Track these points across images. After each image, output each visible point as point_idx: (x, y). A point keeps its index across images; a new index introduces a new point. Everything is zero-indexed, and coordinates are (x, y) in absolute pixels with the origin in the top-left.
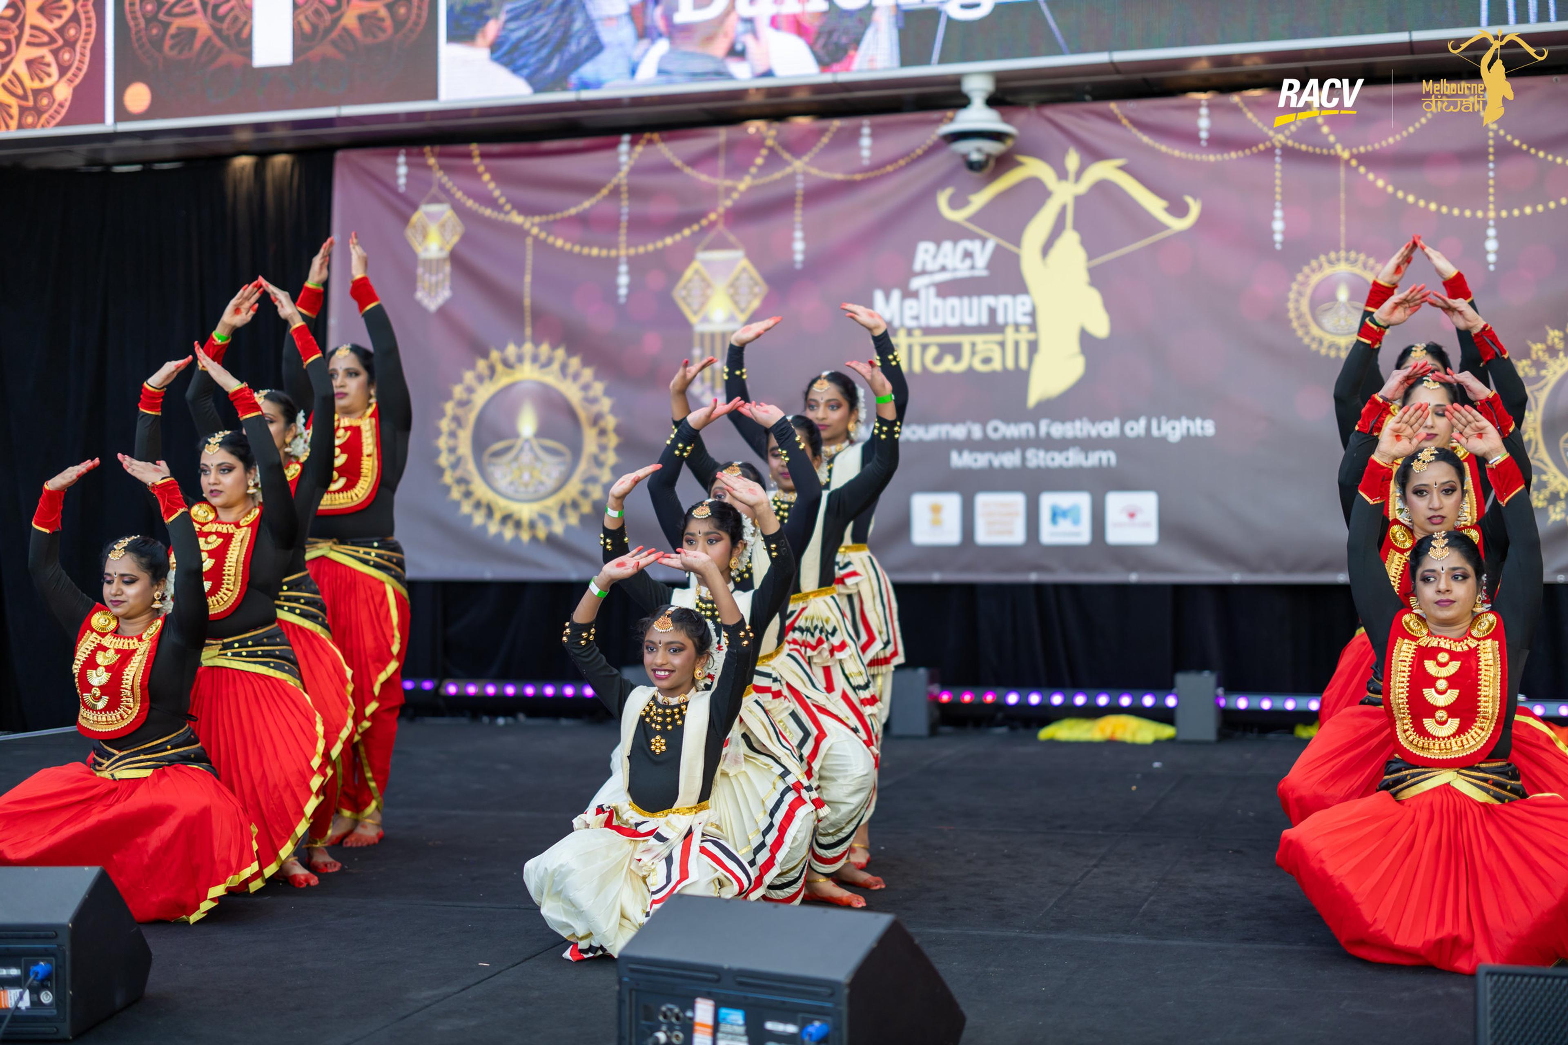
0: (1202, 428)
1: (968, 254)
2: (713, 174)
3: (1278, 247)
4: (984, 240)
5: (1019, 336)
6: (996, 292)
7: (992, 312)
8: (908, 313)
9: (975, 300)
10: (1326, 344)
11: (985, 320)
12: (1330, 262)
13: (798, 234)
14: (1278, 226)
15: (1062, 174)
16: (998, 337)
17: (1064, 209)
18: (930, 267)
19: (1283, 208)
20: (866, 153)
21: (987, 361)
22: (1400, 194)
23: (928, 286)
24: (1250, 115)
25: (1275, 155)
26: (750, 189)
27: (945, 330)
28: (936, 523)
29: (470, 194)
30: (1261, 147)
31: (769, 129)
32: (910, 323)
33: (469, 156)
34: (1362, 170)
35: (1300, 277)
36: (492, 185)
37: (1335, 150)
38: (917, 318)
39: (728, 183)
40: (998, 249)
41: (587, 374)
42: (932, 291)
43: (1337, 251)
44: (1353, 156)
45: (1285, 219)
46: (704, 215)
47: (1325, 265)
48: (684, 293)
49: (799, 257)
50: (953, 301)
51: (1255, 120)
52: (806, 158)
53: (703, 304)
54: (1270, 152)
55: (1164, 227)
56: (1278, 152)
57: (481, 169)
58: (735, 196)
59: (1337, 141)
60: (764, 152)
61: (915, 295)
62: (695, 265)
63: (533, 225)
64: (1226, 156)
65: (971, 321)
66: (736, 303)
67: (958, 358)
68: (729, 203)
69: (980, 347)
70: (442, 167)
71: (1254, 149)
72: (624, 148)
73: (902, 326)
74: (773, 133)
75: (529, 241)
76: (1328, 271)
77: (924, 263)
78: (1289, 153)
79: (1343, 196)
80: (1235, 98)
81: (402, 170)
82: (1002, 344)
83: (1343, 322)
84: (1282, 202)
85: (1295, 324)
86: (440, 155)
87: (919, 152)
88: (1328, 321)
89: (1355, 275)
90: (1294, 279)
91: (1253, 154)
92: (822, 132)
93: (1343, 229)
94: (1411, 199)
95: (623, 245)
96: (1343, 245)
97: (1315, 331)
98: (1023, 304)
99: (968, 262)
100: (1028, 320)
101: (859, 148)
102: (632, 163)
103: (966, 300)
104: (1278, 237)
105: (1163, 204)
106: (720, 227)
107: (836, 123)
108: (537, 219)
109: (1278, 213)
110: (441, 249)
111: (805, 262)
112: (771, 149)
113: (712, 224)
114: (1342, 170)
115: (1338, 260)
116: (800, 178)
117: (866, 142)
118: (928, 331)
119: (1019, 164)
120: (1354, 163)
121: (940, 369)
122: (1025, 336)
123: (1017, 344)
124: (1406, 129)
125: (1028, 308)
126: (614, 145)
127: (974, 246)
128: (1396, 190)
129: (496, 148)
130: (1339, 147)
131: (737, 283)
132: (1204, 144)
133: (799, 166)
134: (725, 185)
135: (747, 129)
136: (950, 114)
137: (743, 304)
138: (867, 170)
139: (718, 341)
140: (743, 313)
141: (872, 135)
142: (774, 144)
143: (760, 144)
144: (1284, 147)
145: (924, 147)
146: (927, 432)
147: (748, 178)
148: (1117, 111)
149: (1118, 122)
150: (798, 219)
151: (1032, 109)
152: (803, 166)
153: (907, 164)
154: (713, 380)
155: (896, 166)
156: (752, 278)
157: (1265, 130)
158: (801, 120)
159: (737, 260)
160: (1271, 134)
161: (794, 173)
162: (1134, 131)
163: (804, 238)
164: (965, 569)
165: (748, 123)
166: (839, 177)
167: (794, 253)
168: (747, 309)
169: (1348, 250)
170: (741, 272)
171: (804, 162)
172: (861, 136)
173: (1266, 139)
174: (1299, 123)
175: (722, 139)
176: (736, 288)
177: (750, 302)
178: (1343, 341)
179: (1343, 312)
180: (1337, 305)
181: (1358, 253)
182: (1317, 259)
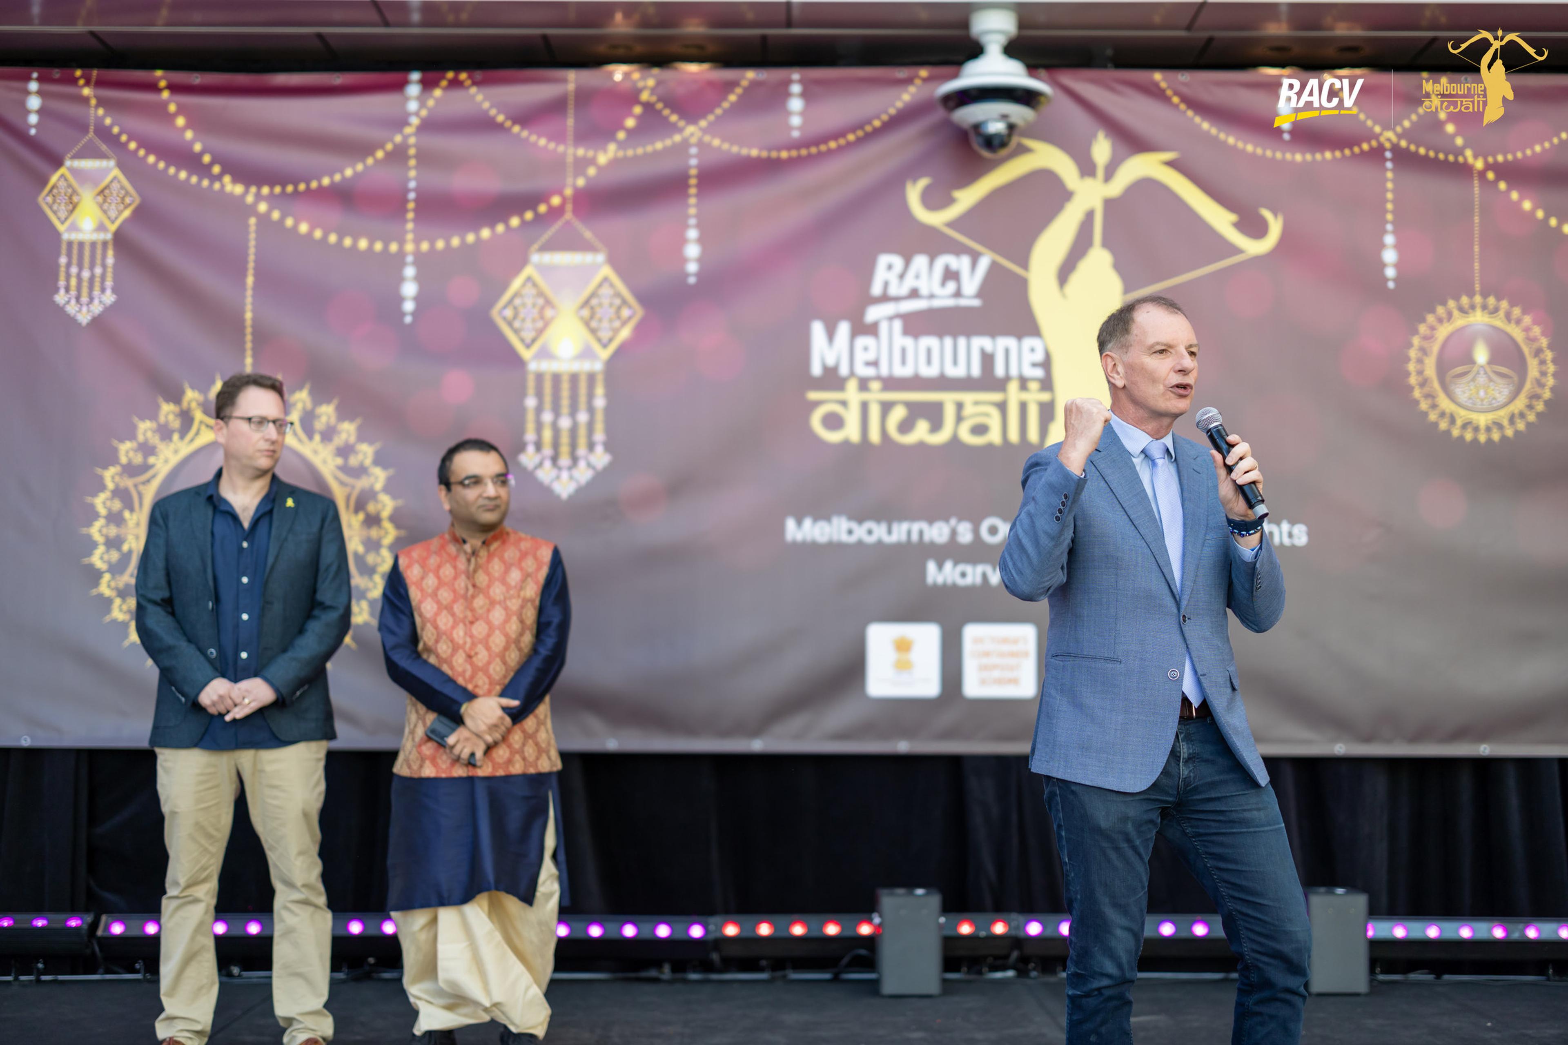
0: (1290, 535)
1: (950, 275)
2: (559, 137)
3: (1391, 285)
4: (975, 257)
5: (1025, 396)
6: (994, 333)
7: (987, 359)
8: (861, 357)
10: (1459, 422)
11: (976, 371)
12: (1461, 310)
13: (692, 234)
14: (1390, 256)
15: (1087, 169)
16: (997, 397)
17: (1090, 216)
18: (893, 291)
19: (1395, 232)
20: (796, 121)
22: (1553, 222)
23: (891, 318)
25: (1384, 160)
26: (614, 162)
27: (916, 383)
28: (903, 666)
29: (151, 147)
30: (1365, 147)
31: (643, 78)
32: (863, 371)
33: (153, 87)
34: (1502, 186)
35: (1423, 329)
36: (189, 135)
37: (1465, 159)
38: (875, 364)
39: (581, 152)
40: (994, 268)
41: (348, 430)
42: (898, 325)
43: (1471, 295)
44: (1488, 167)
45: (1397, 247)
46: (543, 197)
48: (509, 313)
49: (692, 268)
50: (931, 342)
52: (703, 123)
53: (540, 332)
54: (1377, 154)
55: (1237, 251)
56: (1388, 155)
57: (172, 108)
58: (592, 171)
59: (1466, 145)
60: (638, 110)
61: (872, 330)
62: (528, 271)
63: (259, 197)
64: (1318, 156)
65: (957, 372)
66: (593, 331)
67: (936, 425)
68: (581, 182)
69: (968, 410)
70: (101, 102)
71: (1356, 150)
72: (413, 90)
73: (852, 374)
74: (651, 82)
75: (253, 221)
76: (1460, 321)
77: (886, 284)
78: (1403, 158)
79: (1477, 219)
81: (34, 103)
83: (1482, 393)
84: (1394, 223)
85: (1417, 394)
86: (100, 83)
87: (877, 123)
88: (1462, 391)
89: (1495, 328)
90: (1415, 332)
91: (1354, 155)
92: (730, 86)
93: (1477, 266)
95: (410, 236)
96: (1477, 287)
97: (1445, 403)
98: (1032, 350)
99: (951, 286)
100: (1039, 373)
101: (789, 114)
102: (424, 113)
104: (1390, 272)
105: (1233, 217)
106: (569, 215)
107: (750, 74)
108: (265, 190)
109: (1389, 239)
110: (101, 228)
111: (698, 275)
112: (648, 107)
113: (556, 213)
114: (1476, 183)
115: (1473, 307)
116: (694, 151)
117: (796, 104)
118: (891, 383)
119: (1023, 150)
120: (1491, 175)
121: (910, 439)
122: (1034, 396)
123: (1023, 407)
124: (1558, 135)
125: (1039, 357)
126: (400, 86)
127: (961, 264)
129: (196, 78)
130: (1469, 153)
131: (594, 302)
132: (1286, 137)
133: (692, 135)
134: (575, 156)
135: (611, 74)
136: (924, 73)
137: (605, 335)
138: (797, 145)
139: (565, 387)
140: (605, 346)
141: (804, 95)
142: (654, 99)
143: (631, 97)
144: (1395, 148)
145: (885, 117)
146: (890, 532)
147: (612, 147)
148: (1163, 85)
149: (1167, 100)
150: (692, 211)
151: (1042, 72)
152: (699, 134)
153: (859, 141)
154: (556, 445)
155: (842, 141)
156: (618, 295)
157: (1369, 123)
158: (693, 68)
159: (595, 268)
160: (1377, 129)
161: (685, 144)
162: (1190, 113)
163: (700, 241)
164: (947, 735)
165: (611, 67)
166: (754, 153)
167: (684, 260)
168: (611, 340)
169: (1485, 295)
170: (600, 285)
171: (701, 129)
172: (788, 95)
173: (1370, 136)
174: (1414, 117)
175: (571, 87)
176: (592, 308)
177: (616, 331)
178: (1482, 420)
179: (1482, 379)
180: (1475, 369)
181: (1499, 299)
182: (1444, 303)
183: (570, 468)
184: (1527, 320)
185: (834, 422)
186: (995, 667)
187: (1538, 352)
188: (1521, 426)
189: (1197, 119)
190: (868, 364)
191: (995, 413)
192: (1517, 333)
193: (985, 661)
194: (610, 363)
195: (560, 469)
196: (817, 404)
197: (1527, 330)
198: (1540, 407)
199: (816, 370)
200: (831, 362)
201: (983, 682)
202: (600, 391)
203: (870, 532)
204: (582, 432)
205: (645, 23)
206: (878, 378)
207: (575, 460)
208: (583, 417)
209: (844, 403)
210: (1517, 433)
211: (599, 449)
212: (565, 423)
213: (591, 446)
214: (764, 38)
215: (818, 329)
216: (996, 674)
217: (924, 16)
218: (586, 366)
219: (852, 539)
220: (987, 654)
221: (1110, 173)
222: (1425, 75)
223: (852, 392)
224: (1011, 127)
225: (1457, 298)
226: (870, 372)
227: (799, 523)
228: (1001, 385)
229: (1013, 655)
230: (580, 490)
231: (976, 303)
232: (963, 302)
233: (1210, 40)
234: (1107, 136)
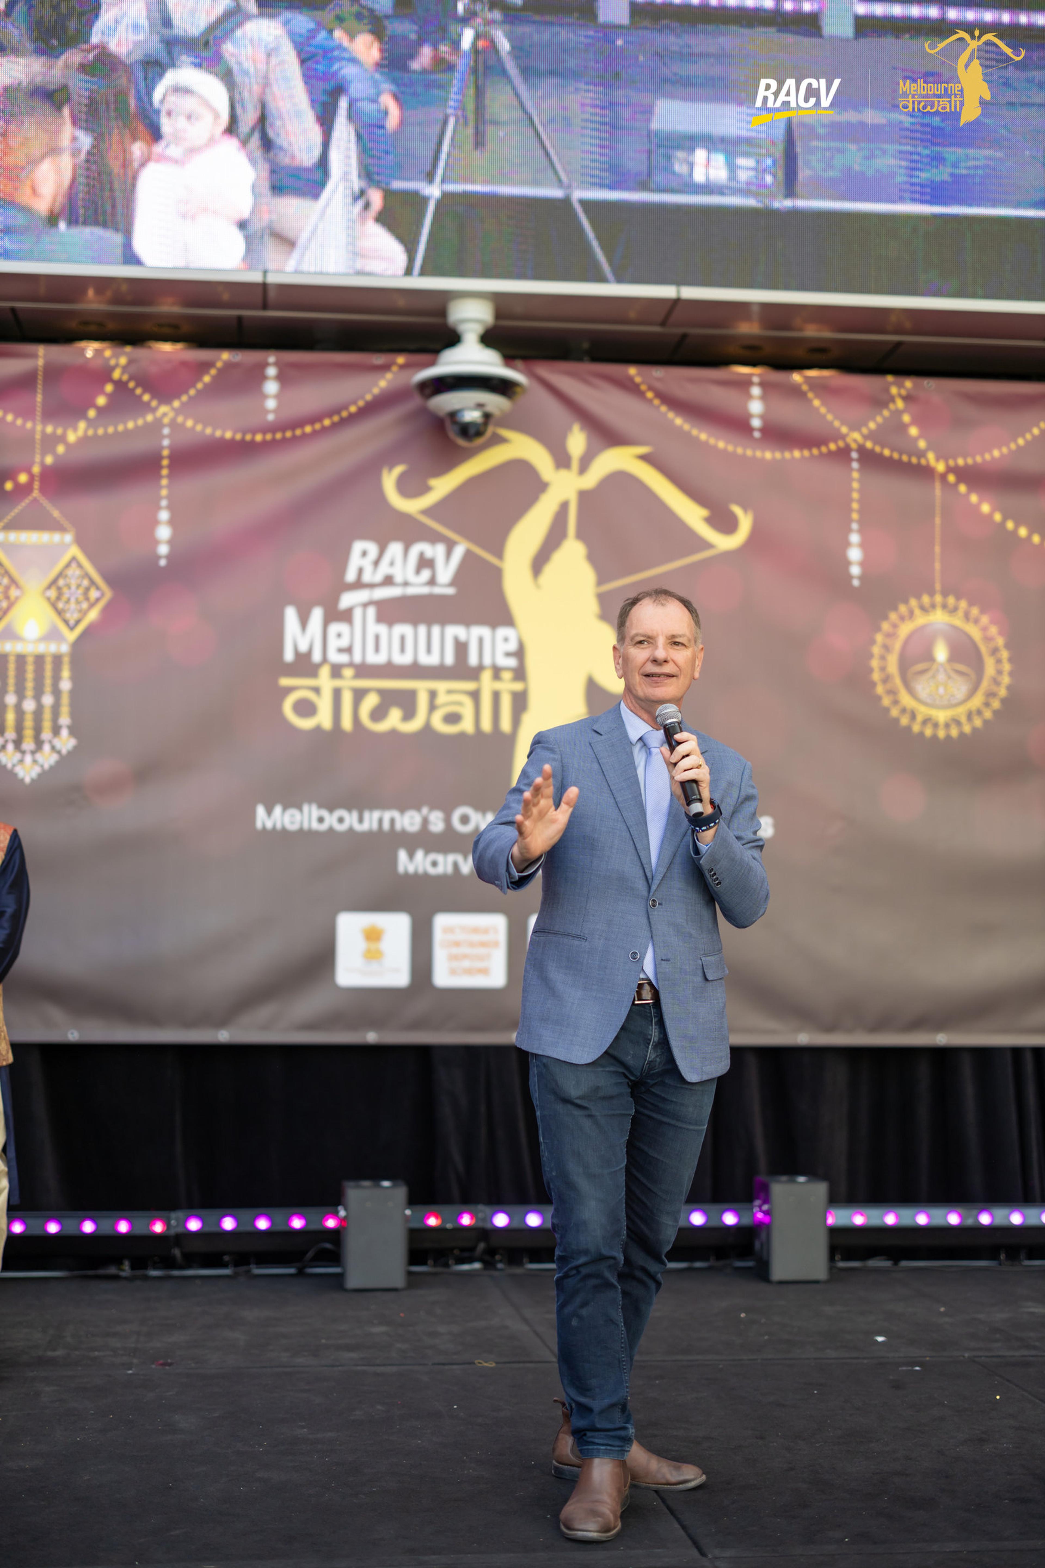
1: (425, 563)
2: (27, 413)
3: (856, 583)
4: (450, 546)
5: (498, 686)
6: (468, 622)
7: (461, 648)
8: (333, 644)
9: (436, 630)
10: (919, 718)
11: (449, 660)
12: (923, 609)
13: (164, 515)
14: (855, 554)
15: (562, 460)
16: (470, 686)
17: (564, 507)
18: (367, 578)
19: (861, 531)
20: (271, 404)
21: (453, 718)
22: (1010, 525)
23: (365, 605)
24: (816, 403)
25: (851, 460)
26: (84, 440)
27: (389, 670)
28: (373, 956)
30: (833, 447)
31: (116, 356)
32: (336, 657)
34: (963, 488)
35: (885, 626)
37: (928, 461)
38: (349, 650)
39: (49, 429)
40: (469, 557)
42: (371, 612)
43: (932, 594)
44: (949, 470)
45: (863, 545)
46: (10, 475)
47: (917, 612)
49: (163, 550)
50: (405, 629)
51: (823, 410)
52: (176, 404)
53: (5, 612)
54: (844, 454)
55: (708, 545)
56: (854, 455)
58: (61, 449)
59: (929, 448)
60: (109, 388)
61: (346, 616)
64: (787, 455)
65: (431, 660)
66: (60, 613)
67: (409, 714)
68: (49, 460)
69: (441, 699)
71: (824, 449)
73: (325, 660)
74: (123, 361)
76: (921, 620)
77: (360, 571)
78: (869, 459)
79: (938, 521)
80: (797, 377)
82: (475, 696)
83: (941, 690)
84: (860, 522)
85: (880, 690)
87: (353, 409)
88: (923, 687)
89: (954, 627)
90: (878, 629)
91: (821, 454)
92: (205, 366)
93: (937, 566)
94: (1023, 532)
96: (938, 586)
97: (906, 699)
98: (506, 640)
99: (426, 574)
100: (512, 662)
101: (265, 397)
103: (422, 629)
104: (855, 570)
105: (705, 513)
106: (36, 493)
107: (226, 356)
109: (855, 538)
111: (168, 557)
112: (120, 385)
113: (23, 490)
114: (938, 486)
115: (933, 606)
116: (166, 431)
117: (271, 387)
118: (364, 670)
119: (501, 440)
120: (951, 478)
121: (382, 727)
122: (508, 686)
123: (496, 696)
124: (1015, 441)
125: (512, 646)
127: (437, 551)
128: (1005, 519)
130: (931, 456)
131: (61, 582)
132: (757, 434)
133: (165, 415)
134: (43, 432)
135: (83, 351)
136: (401, 360)
137: (72, 617)
138: (273, 428)
139: (30, 668)
140: (72, 629)
141: (280, 378)
142: (125, 378)
143: (103, 375)
144: (861, 449)
145: (361, 403)
146: (361, 820)
147: (82, 425)
148: (638, 380)
149: (641, 394)
150: (164, 492)
151: (519, 363)
152: (171, 415)
153: (334, 426)
154: (19, 728)
155: (318, 426)
156: (87, 575)
157: (837, 424)
158: (167, 347)
159: (64, 547)
160: (844, 430)
161: (158, 424)
162: (664, 409)
163: (171, 522)
164: (416, 1025)
165: (83, 344)
166: (228, 435)
167: (157, 542)
168: (78, 622)
169: (945, 594)
170: (68, 565)
171: (173, 409)
172: (264, 378)
173: (838, 436)
174: (879, 419)
175: (41, 362)
176: (59, 589)
177: (84, 613)
178: (942, 716)
179: (941, 676)
180: (935, 667)
181: (958, 598)
182: (906, 602)
183: (33, 753)
184: (985, 620)
185: (306, 708)
186: (465, 956)
187: (995, 651)
188: (978, 722)
189: (671, 415)
190: (341, 650)
191: (468, 702)
192: (974, 632)
193: (455, 951)
194: (76, 645)
195: (23, 753)
196: (290, 690)
197: (984, 629)
198: (996, 704)
199: (289, 656)
200: (303, 648)
201: (453, 972)
202: (66, 673)
203: (341, 820)
204: (47, 715)
205: (117, 300)
206: (351, 665)
207: (39, 744)
208: (48, 700)
209: (317, 690)
210: (975, 730)
211: (65, 732)
212: (29, 705)
213: (56, 730)
214: (240, 319)
215: (291, 615)
216: (466, 964)
217: (401, 303)
218: (52, 648)
219: (324, 827)
220: (457, 944)
221: (585, 465)
222: (890, 378)
223: (325, 680)
224: (487, 416)
225: (918, 597)
226: (344, 658)
227: (269, 811)
228: (474, 674)
229: (483, 944)
230: (43, 775)
231: (451, 591)
232: (437, 590)
233: (684, 336)
234: (582, 429)
